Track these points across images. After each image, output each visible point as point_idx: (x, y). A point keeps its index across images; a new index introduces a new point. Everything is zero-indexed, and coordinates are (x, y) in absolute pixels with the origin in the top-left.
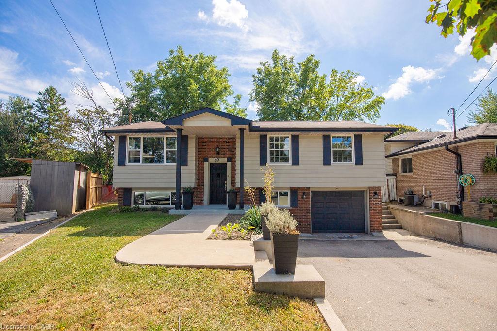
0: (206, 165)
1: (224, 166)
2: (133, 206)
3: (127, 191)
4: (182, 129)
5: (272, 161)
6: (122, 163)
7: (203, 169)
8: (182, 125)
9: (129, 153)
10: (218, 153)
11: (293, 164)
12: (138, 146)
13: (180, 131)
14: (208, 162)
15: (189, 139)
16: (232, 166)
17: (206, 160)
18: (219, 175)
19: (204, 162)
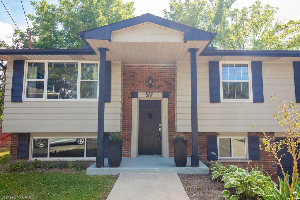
0: (135, 102)
1: (158, 103)
2: (32, 159)
3: (24, 137)
4: (106, 49)
5: (226, 96)
6: (16, 97)
7: (130, 107)
8: (110, 41)
9: (28, 85)
10: (150, 86)
11: (255, 101)
12: (40, 75)
13: (103, 51)
14: (137, 98)
15: (112, 66)
16: (169, 103)
17: (134, 95)
18: (150, 116)
19: (131, 98)
